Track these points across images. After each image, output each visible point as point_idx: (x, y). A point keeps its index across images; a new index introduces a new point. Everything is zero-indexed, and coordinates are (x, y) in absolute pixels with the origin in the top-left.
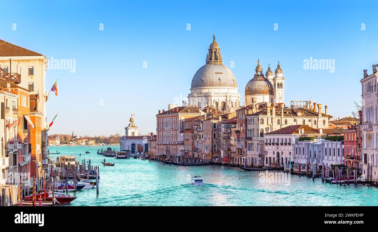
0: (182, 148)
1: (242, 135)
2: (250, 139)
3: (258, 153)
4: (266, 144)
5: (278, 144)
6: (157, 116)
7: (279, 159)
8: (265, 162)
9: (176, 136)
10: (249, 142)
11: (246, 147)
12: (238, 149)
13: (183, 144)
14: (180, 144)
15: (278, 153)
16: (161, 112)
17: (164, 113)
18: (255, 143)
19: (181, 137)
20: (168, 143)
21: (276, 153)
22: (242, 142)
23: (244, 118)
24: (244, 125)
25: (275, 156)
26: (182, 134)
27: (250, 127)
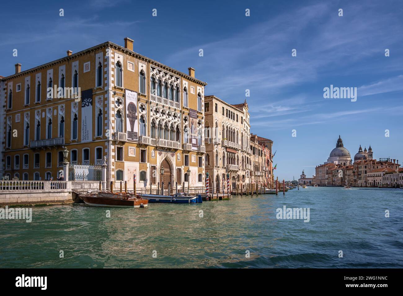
0: (327, 181)
1: (356, 174)
2: (360, 175)
3: (364, 181)
4: (368, 177)
5: (374, 177)
6: (316, 168)
7: (375, 183)
8: (368, 185)
9: (325, 176)
10: (360, 176)
11: (358, 179)
12: (354, 180)
13: (328, 179)
14: (326, 179)
15: (374, 180)
16: (318, 166)
17: (319, 167)
18: (363, 177)
19: (327, 176)
20: (320, 179)
21: (373, 180)
22: (356, 177)
23: (357, 166)
24: (357, 169)
25: (373, 182)
26: (327, 175)
27: (360, 170)
